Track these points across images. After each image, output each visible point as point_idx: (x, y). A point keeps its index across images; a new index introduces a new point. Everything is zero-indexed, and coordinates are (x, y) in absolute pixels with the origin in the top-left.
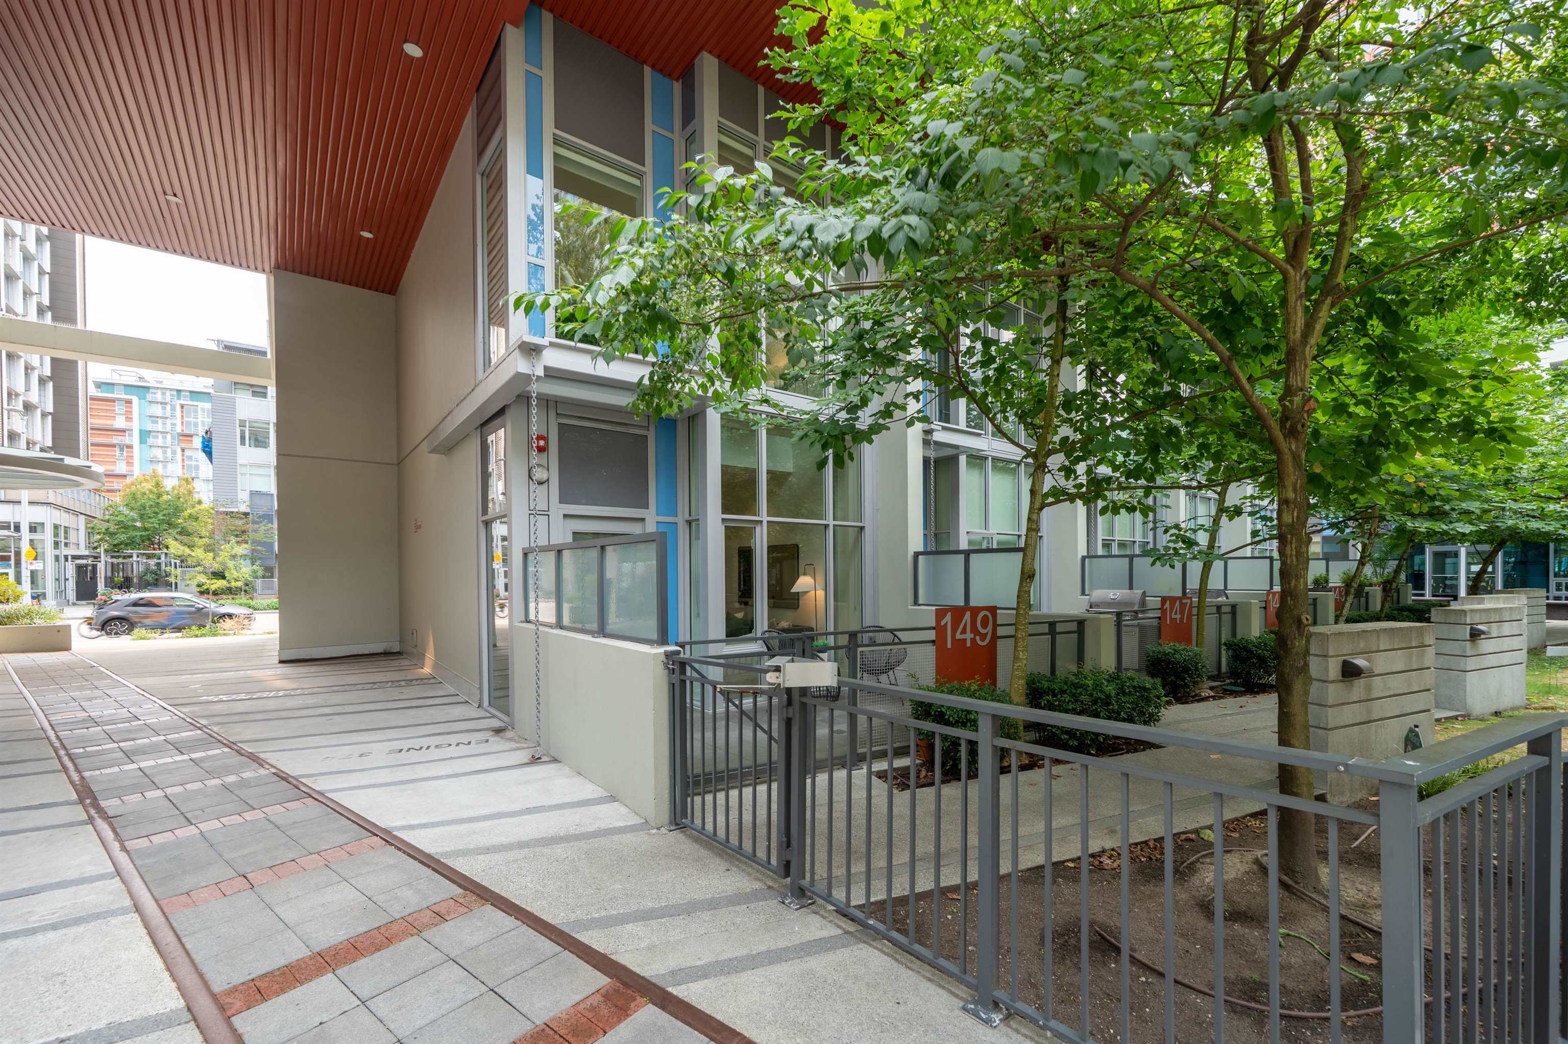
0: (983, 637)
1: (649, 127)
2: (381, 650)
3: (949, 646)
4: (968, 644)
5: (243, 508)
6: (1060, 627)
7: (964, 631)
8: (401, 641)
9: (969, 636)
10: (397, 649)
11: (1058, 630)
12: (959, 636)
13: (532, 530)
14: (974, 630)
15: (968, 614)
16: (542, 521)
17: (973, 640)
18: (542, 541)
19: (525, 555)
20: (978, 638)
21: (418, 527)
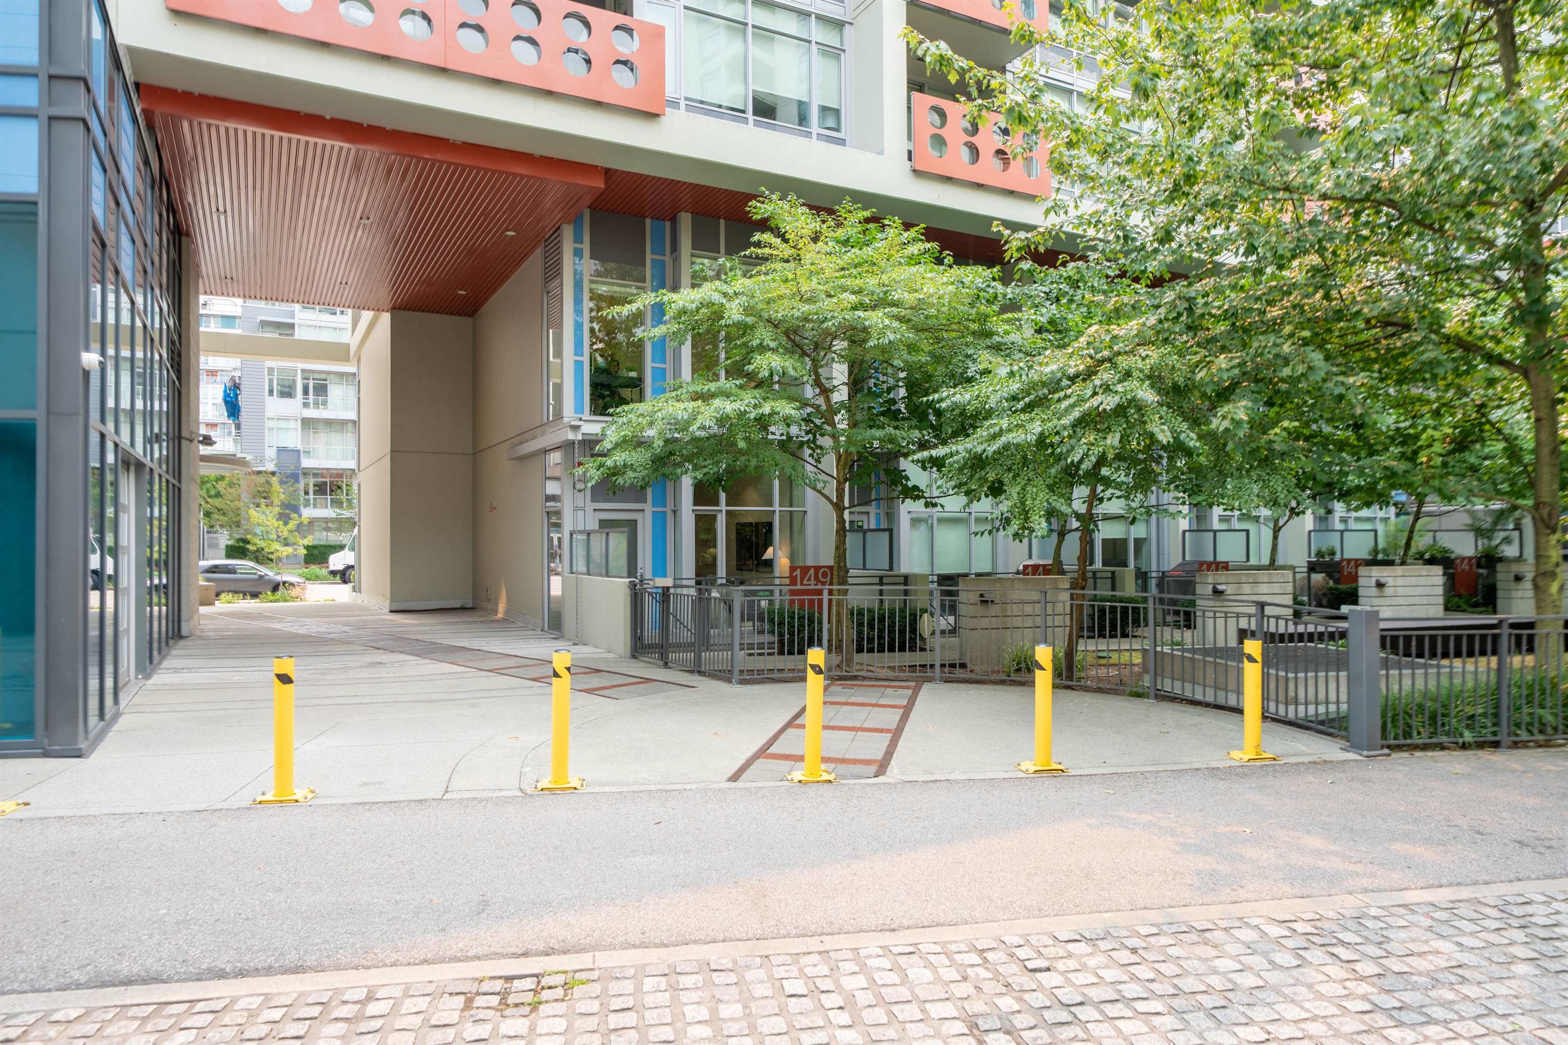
1: (649, 257)
2: (458, 606)
5: (271, 467)
8: (474, 599)
10: (470, 606)
13: (575, 520)
16: (581, 513)
18: (581, 528)
19: (571, 535)
21: (493, 508)
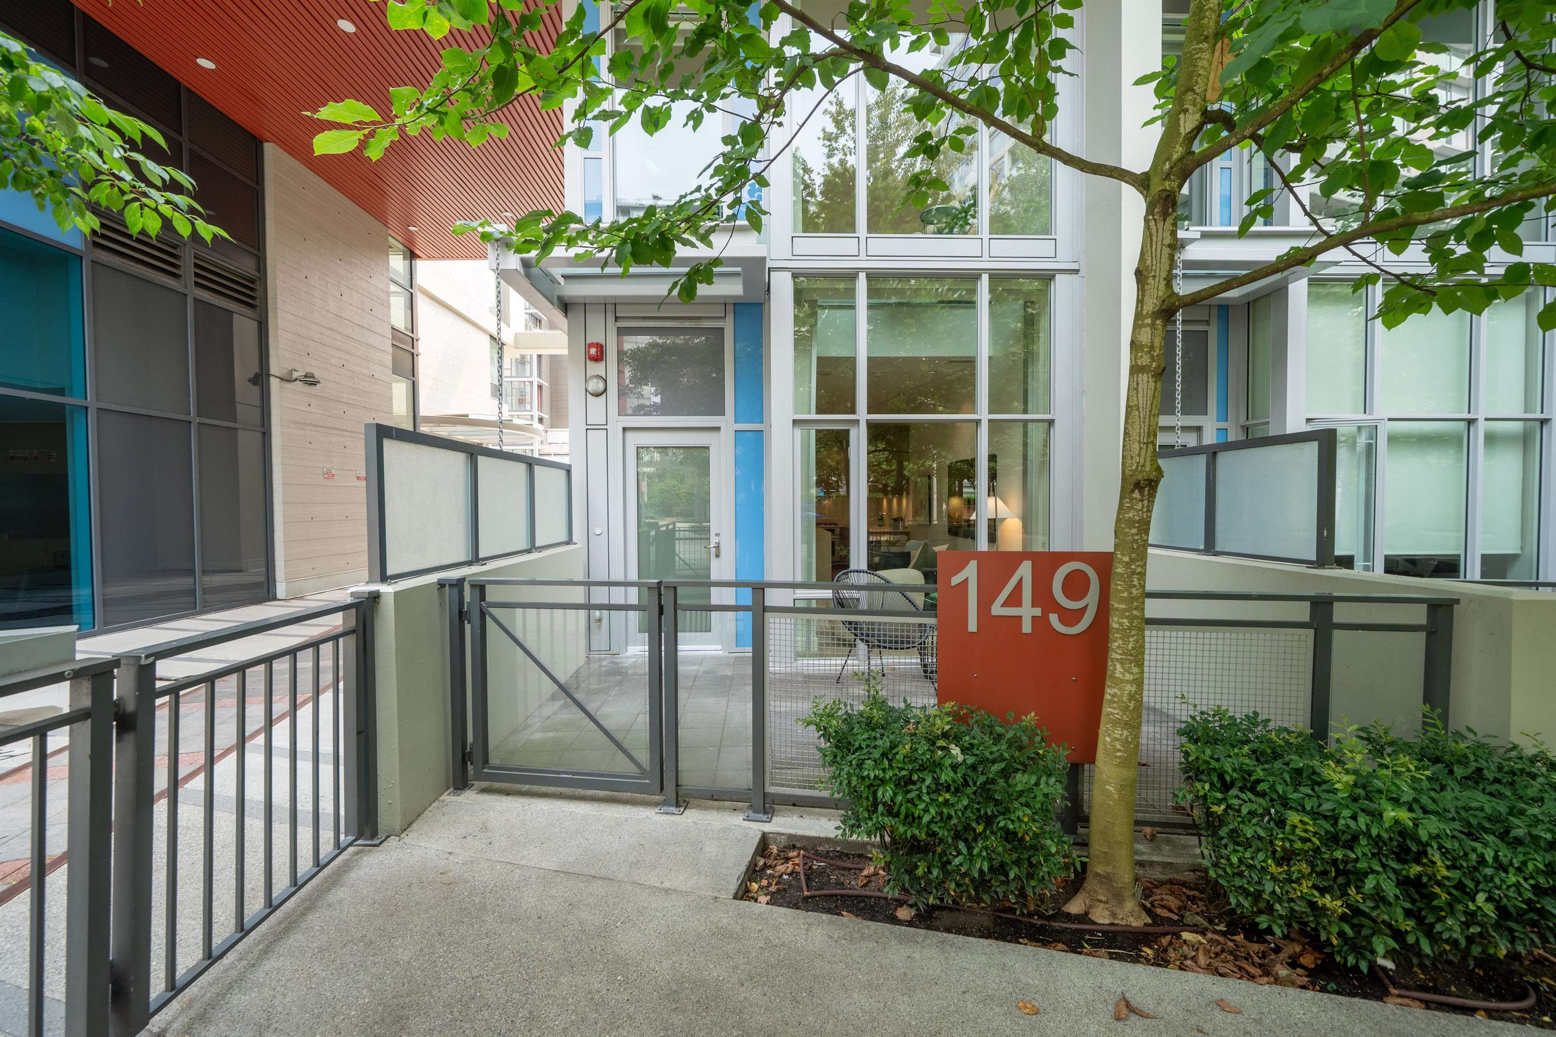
0: (1072, 617)
3: (972, 626)
4: (1027, 628)
6: (1341, 612)
7: (1014, 599)
9: (1027, 612)
11: (1336, 619)
12: (997, 609)
13: (587, 449)
14: (1043, 596)
15: (1025, 570)
16: (598, 436)
17: (1040, 622)
20: (1054, 619)
